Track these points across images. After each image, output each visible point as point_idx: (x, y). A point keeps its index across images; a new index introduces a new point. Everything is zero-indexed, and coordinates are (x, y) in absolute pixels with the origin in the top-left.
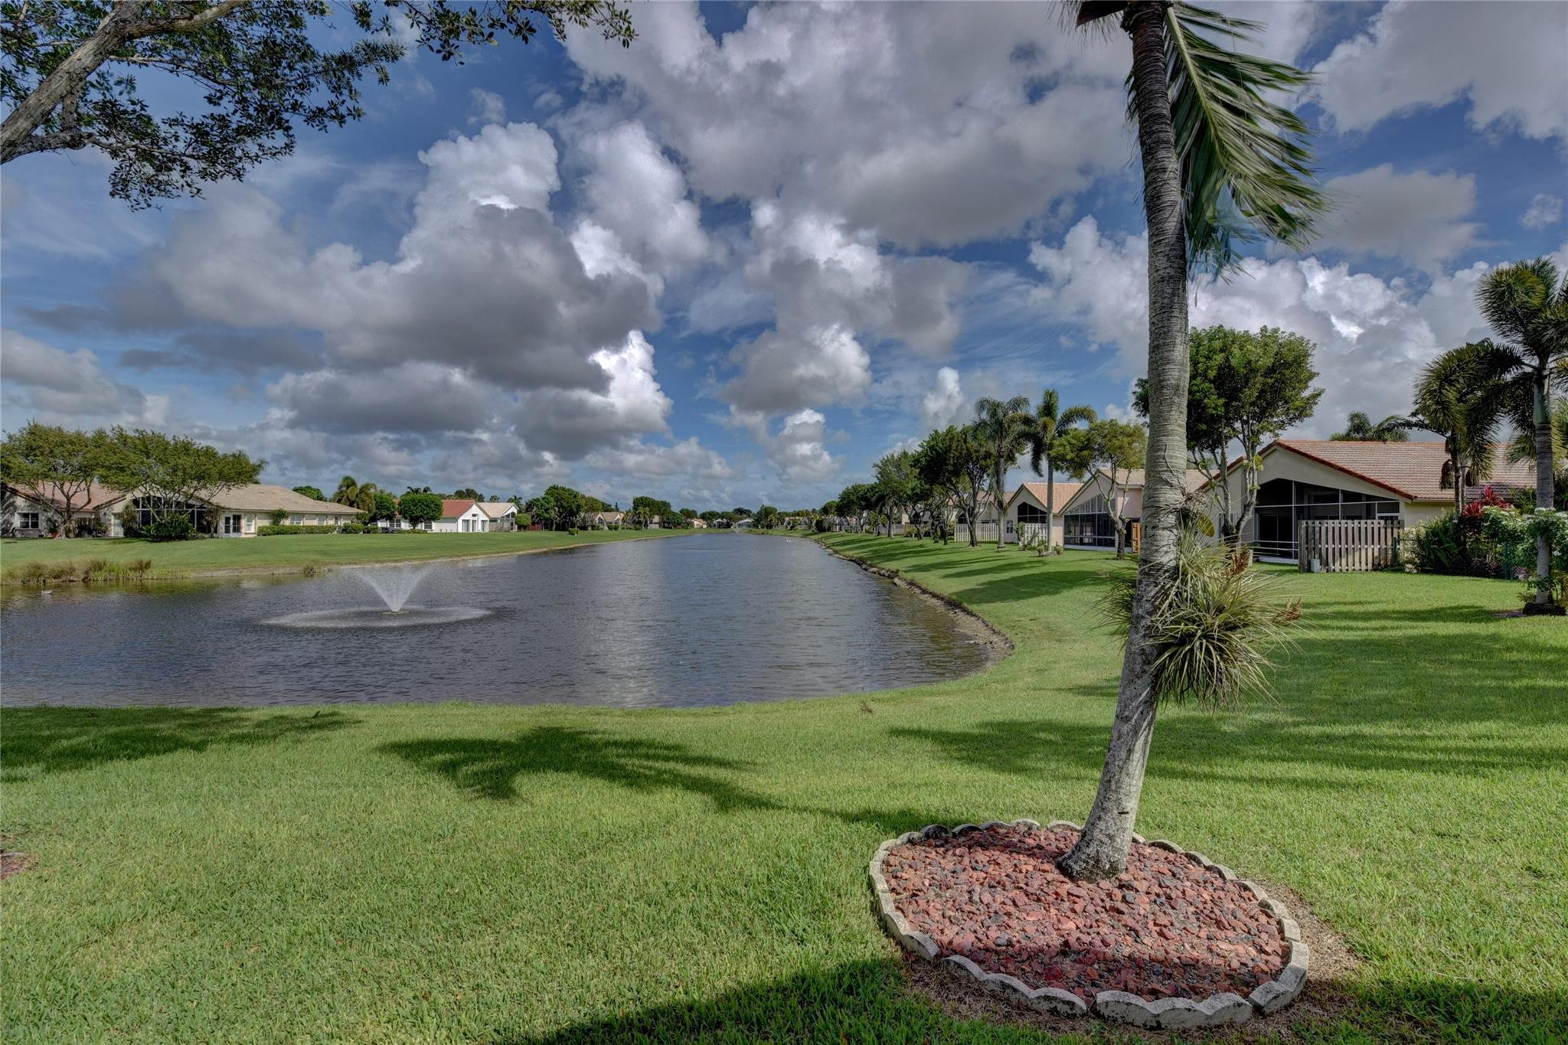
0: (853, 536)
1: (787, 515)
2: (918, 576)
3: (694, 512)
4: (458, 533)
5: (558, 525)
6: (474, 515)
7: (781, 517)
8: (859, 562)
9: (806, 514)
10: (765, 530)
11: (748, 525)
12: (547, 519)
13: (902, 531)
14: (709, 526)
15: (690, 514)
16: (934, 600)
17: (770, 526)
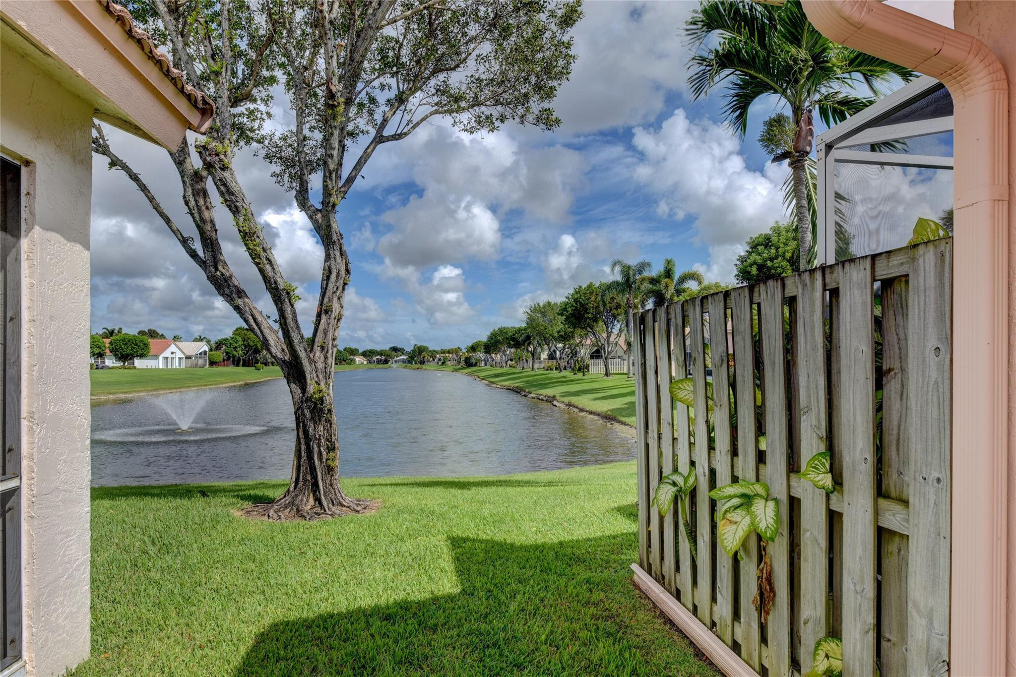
0: (499, 371)
1: (437, 352)
2: (574, 400)
3: (357, 350)
4: (159, 369)
5: (244, 361)
6: (172, 353)
7: (433, 354)
8: (517, 391)
9: (456, 351)
10: (418, 365)
11: (404, 361)
12: (234, 356)
13: (541, 366)
14: (370, 362)
15: (353, 352)
16: (592, 416)
17: (422, 362)
